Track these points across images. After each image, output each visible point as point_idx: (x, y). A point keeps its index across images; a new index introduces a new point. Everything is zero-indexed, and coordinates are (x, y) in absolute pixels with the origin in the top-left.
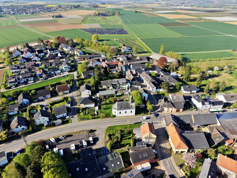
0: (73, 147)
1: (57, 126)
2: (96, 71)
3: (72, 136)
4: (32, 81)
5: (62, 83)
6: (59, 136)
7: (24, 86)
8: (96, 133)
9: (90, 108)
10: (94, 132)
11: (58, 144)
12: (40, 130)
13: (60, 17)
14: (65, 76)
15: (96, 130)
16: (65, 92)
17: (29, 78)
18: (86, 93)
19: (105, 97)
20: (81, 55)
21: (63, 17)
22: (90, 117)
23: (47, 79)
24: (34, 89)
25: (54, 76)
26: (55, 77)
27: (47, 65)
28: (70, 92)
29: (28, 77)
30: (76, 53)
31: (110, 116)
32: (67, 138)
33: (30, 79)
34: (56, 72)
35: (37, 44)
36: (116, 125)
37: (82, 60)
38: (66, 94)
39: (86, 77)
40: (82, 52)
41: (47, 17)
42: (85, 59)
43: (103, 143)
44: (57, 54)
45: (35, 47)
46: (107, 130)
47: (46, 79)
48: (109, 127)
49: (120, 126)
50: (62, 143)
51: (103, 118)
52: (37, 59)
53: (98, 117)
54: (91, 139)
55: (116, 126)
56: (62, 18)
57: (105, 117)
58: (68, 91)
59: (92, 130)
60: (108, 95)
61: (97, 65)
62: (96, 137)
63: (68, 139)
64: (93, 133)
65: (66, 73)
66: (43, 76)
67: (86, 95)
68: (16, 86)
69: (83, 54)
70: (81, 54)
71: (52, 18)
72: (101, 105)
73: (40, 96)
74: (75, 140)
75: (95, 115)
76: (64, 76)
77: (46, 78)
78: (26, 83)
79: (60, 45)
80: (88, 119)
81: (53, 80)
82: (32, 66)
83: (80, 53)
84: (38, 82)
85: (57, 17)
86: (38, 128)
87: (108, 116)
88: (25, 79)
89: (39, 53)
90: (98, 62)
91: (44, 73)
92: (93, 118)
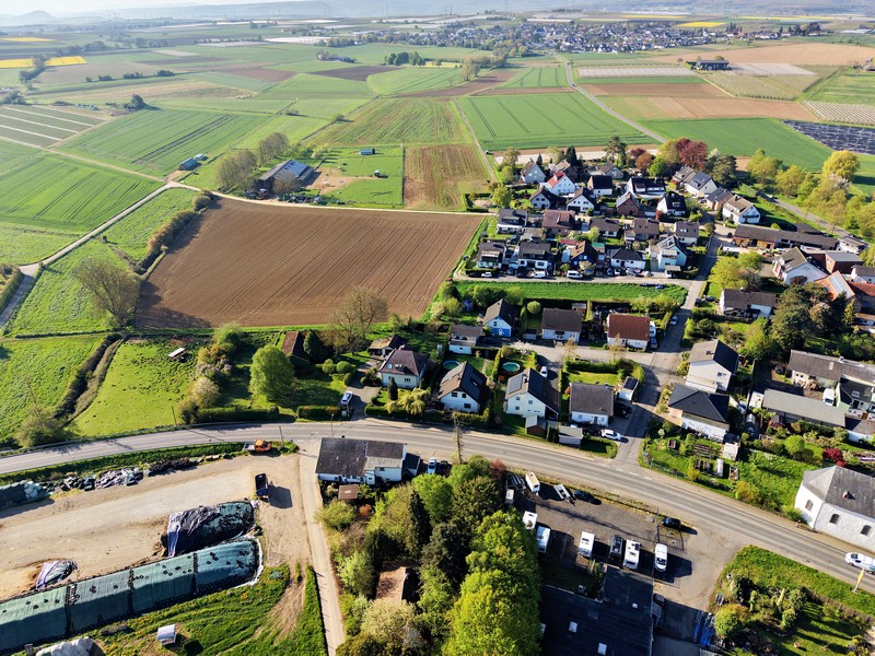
0: (585, 542)
1: (564, 444)
2: (788, 305)
3: (598, 502)
4: (543, 273)
5: (635, 309)
6: (555, 480)
7: (514, 279)
8: (690, 541)
9: (702, 437)
10: (684, 534)
11: (543, 506)
12: (508, 433)
13: (716, 69)
14: (654, 286)
15: (695, 532)
16: (632, 342)
17: (537, 261)
18: (707, 376)
19: (786, 420)
20: (746, 223)
21: (730, 69)
22: (691, 471)
23: (590, 278)
24: (536, 300)
25: (614, 276)
26: (619, 280)
27: (607, 234)
28: (649, 349)
29: (537, 257)
30: (726, 213)
31: (777, 510)
32: (577, 501)
33: (540, 264)
34: (627, 264)
35: (600, 155)
36: (791, 557)
37: (745, 244)
38: (633, 349)
39: (735, 314)
40: (757, 213)
41: (672, 64)
42: (760, 243)
43: (702, 594)
44: (655, 203)
45: (590, 165)
46: (740, 557)
47: (585, 277)
48: (754, 550)
49: (809, 570)
50: (558, 509)
51: (741, 499)
52: (582, 206)
53: (722, 488)
54: (661, 552)
55: (791, 564)
56: (727, 72)
57: (751, 502)
58: (644, 344)
59: (677, 521)
60: (803, 418)
61: (806, 279)
62: (684, 556)
63: (583, 507)
64: (678, 536)
65: (662, 278)
66: (582, 266)
67: (706, 380)
68: (496, 274)
69: (757, 220)
70: (749, 220)
71: (686, 71)
72: (754, 448)
73: (549, 327)
74: (604, 525)
75: (711, 471)
76: (648, 286)
77: (589, 274)
78: (523, 272)
79: (678, 169)
80: (680, 475)
81: (605, 288)
82: (559, 223)
83: (746, 217)
84: (559, 280)
85: (706, 66)
86: (506, 424)
87: (767, 501)
88: (526, 261)
89: (596, 187)
90: (812, 267)
91: (585, 258)
92: (698, 481)
